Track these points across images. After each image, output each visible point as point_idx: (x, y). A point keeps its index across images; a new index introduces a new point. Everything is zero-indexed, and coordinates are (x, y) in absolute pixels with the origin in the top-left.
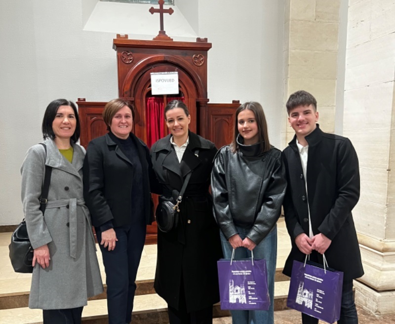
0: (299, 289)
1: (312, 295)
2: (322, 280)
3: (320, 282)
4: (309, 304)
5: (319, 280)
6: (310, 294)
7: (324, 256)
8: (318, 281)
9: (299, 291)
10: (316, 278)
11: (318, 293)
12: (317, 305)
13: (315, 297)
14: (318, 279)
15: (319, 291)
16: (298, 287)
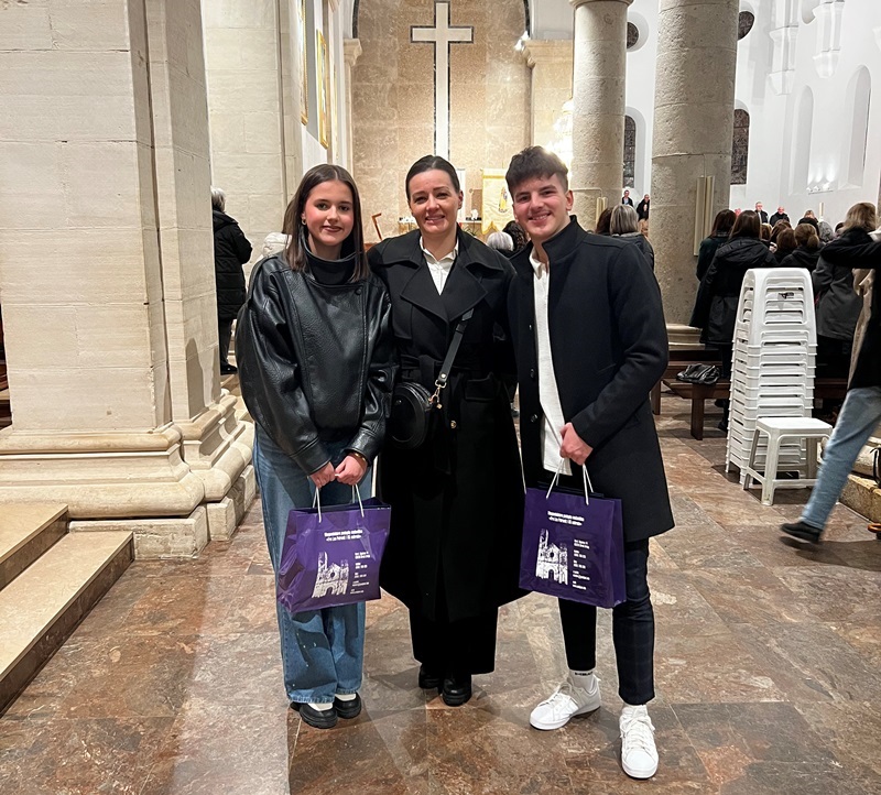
0: (540, 546)
1: (565, 554)
2: (582, 520)
3: (579, 524)
4: (562, 576)
5: (577, 521)
6: (562, 554)
7: (584, 467)
8: (574, 523)
9: (540, 551)
10: (570, 517)
11: (577, 548)
12: (576, 574)
13: (571, 557)
14: (575, 518)
15: (578, 543)
16: (539, 543)
